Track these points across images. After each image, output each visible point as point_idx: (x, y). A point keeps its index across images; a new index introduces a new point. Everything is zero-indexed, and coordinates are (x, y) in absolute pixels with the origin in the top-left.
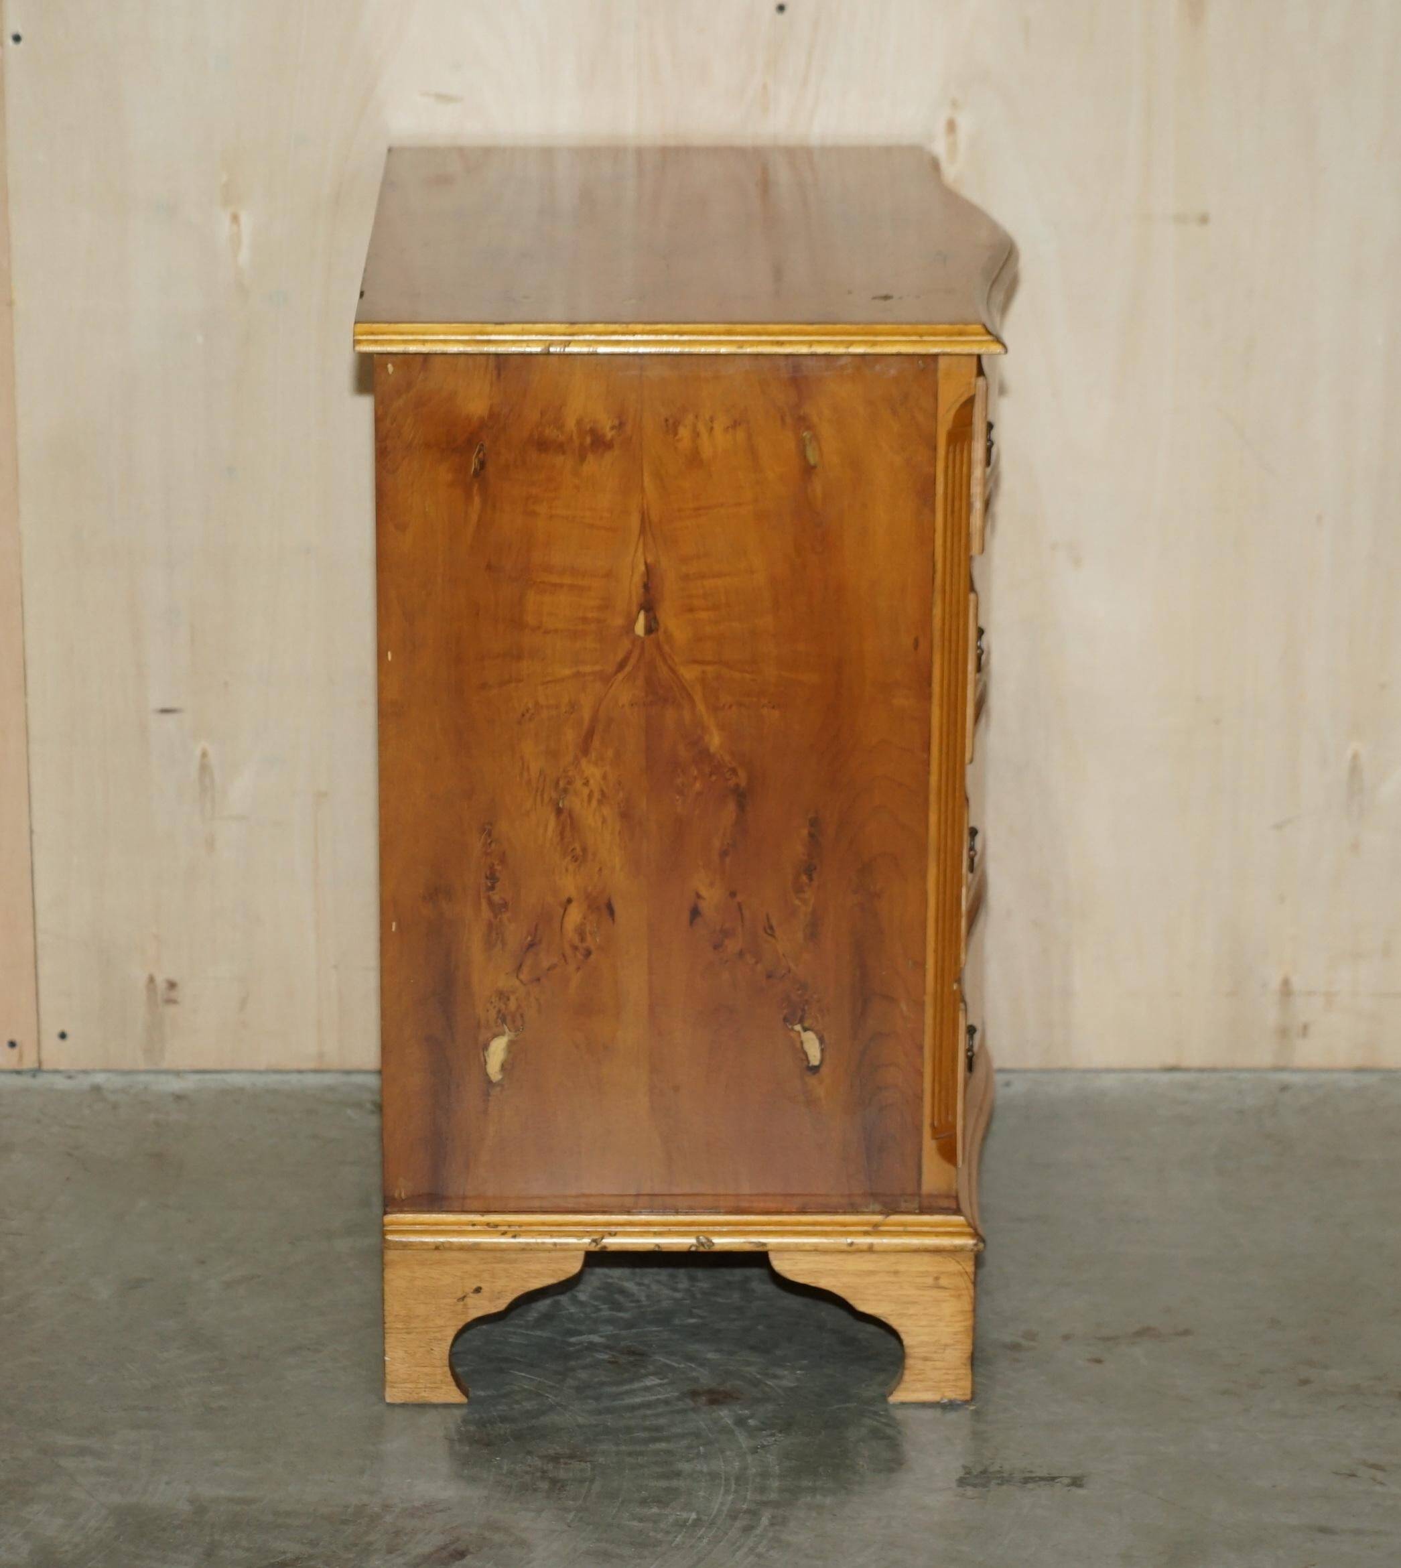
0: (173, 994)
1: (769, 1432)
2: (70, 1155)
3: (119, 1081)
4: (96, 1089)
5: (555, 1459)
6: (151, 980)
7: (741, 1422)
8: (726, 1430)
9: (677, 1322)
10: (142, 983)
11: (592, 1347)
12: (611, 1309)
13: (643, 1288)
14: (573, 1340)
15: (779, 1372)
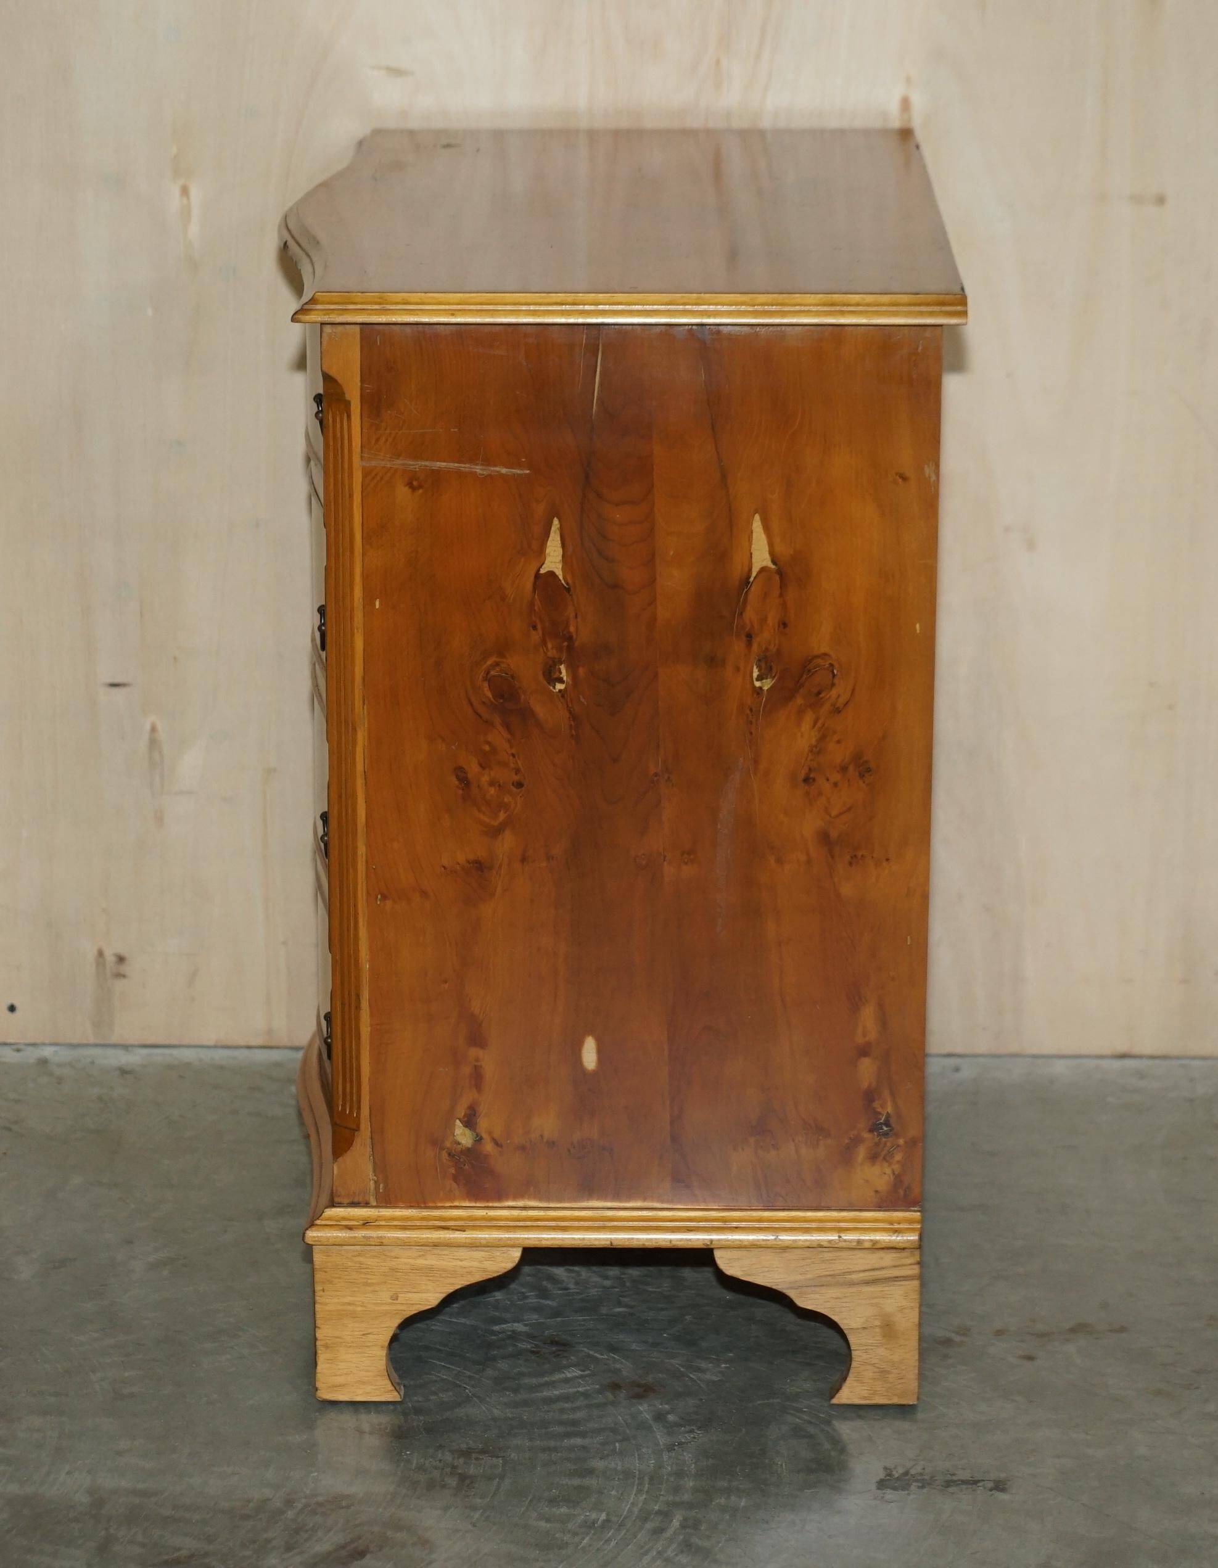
0: (124, 969)
1: (688, 1428)
2: (9, 1129)
3: (65, 1055)
4: (43, 1062)
5: (466, 1454)
6: (100, 954)
7: (659, 1417)
8: (643, 1426)
9: (604, 1310)
10: (91, 955)
11: (514, 1336)
12: (538, 1297)
13: (573, 1275)
14: (496, 1328)
15: (703, 1365)
